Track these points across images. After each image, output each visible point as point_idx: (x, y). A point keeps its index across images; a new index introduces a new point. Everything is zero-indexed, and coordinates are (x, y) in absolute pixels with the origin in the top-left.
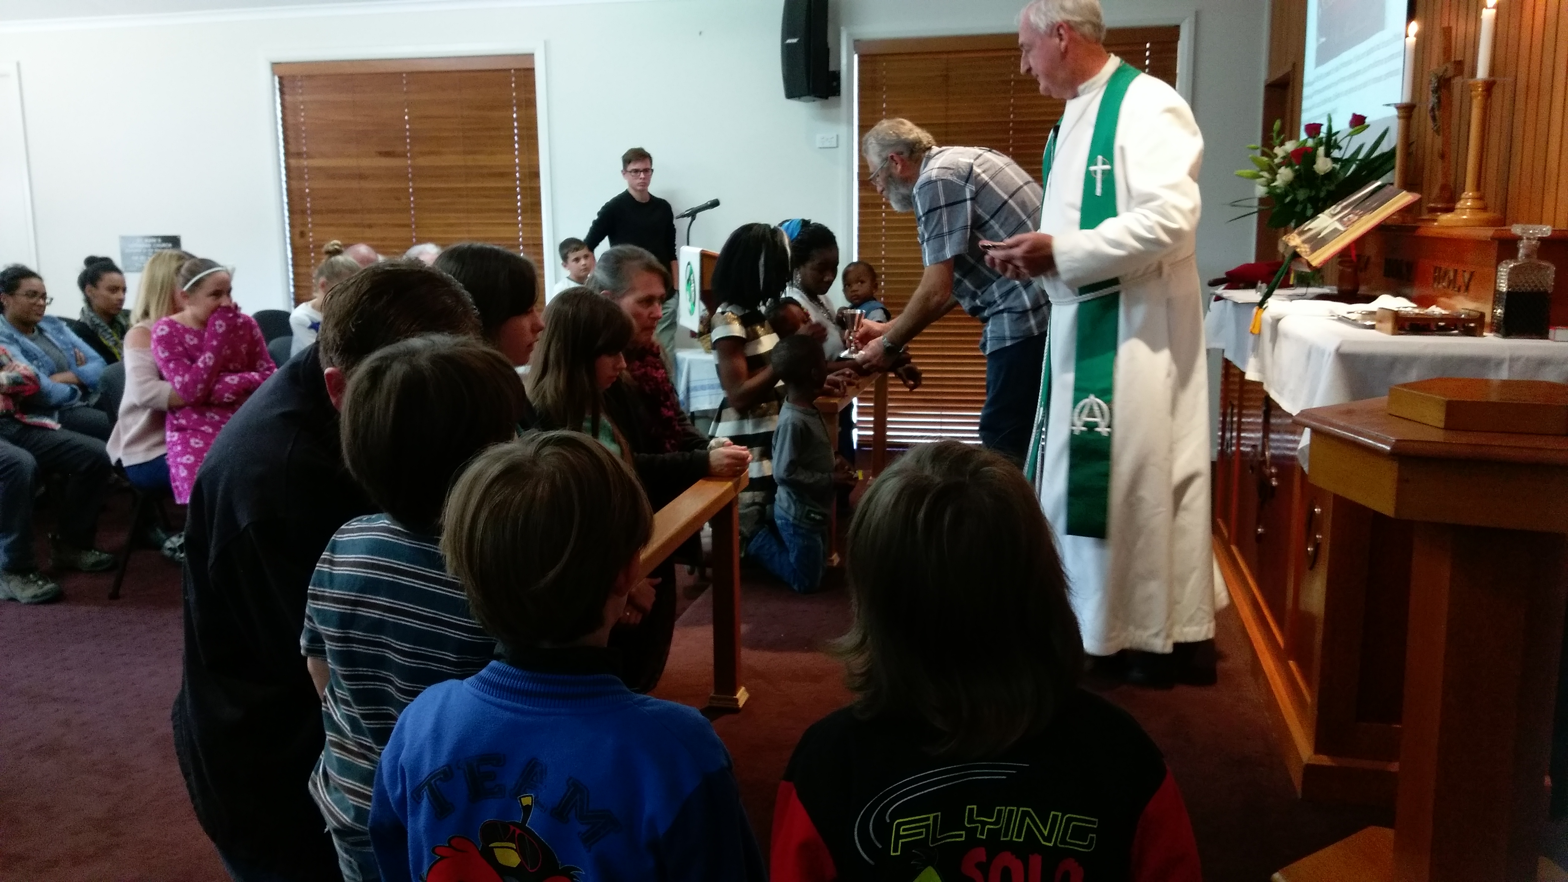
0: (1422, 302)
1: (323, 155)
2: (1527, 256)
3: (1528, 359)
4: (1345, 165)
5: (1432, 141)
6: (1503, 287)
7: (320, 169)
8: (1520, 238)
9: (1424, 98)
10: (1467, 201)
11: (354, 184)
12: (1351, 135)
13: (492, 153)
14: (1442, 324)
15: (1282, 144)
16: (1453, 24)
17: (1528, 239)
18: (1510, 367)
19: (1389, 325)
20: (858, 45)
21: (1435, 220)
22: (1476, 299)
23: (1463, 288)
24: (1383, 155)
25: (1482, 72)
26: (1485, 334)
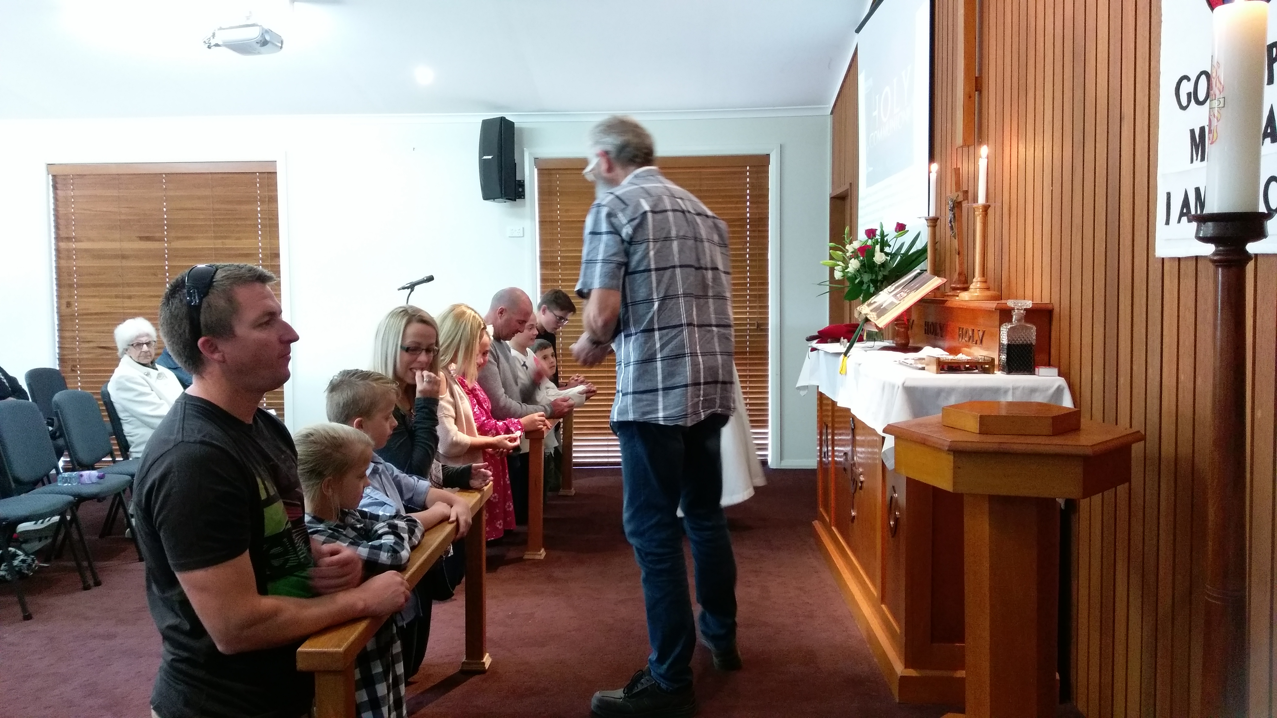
0: (953, 351)
1: (89, 239)
2: (1019, 320)
3: (1024, 388)
4: (894, 257)
5: (951, 243)
6: (1005, 341)
7: (86, 250)
8: (1013, 309)
9: (943, 214)
10: (976, 284)
11: (117, 263)
12: (896, 237)
13: (239, 239)
14: (967, 366)
15: (851, 243)
16: (959, 166)
17: (1017, 309)
18: (1013, 393)
19: (934, 367)
20: (537, 161)
21: (958, 296)
22: (987, 349)
23: (979, 342)
24: (918, 251)
25: (982, 200)
26: (995, 372)
